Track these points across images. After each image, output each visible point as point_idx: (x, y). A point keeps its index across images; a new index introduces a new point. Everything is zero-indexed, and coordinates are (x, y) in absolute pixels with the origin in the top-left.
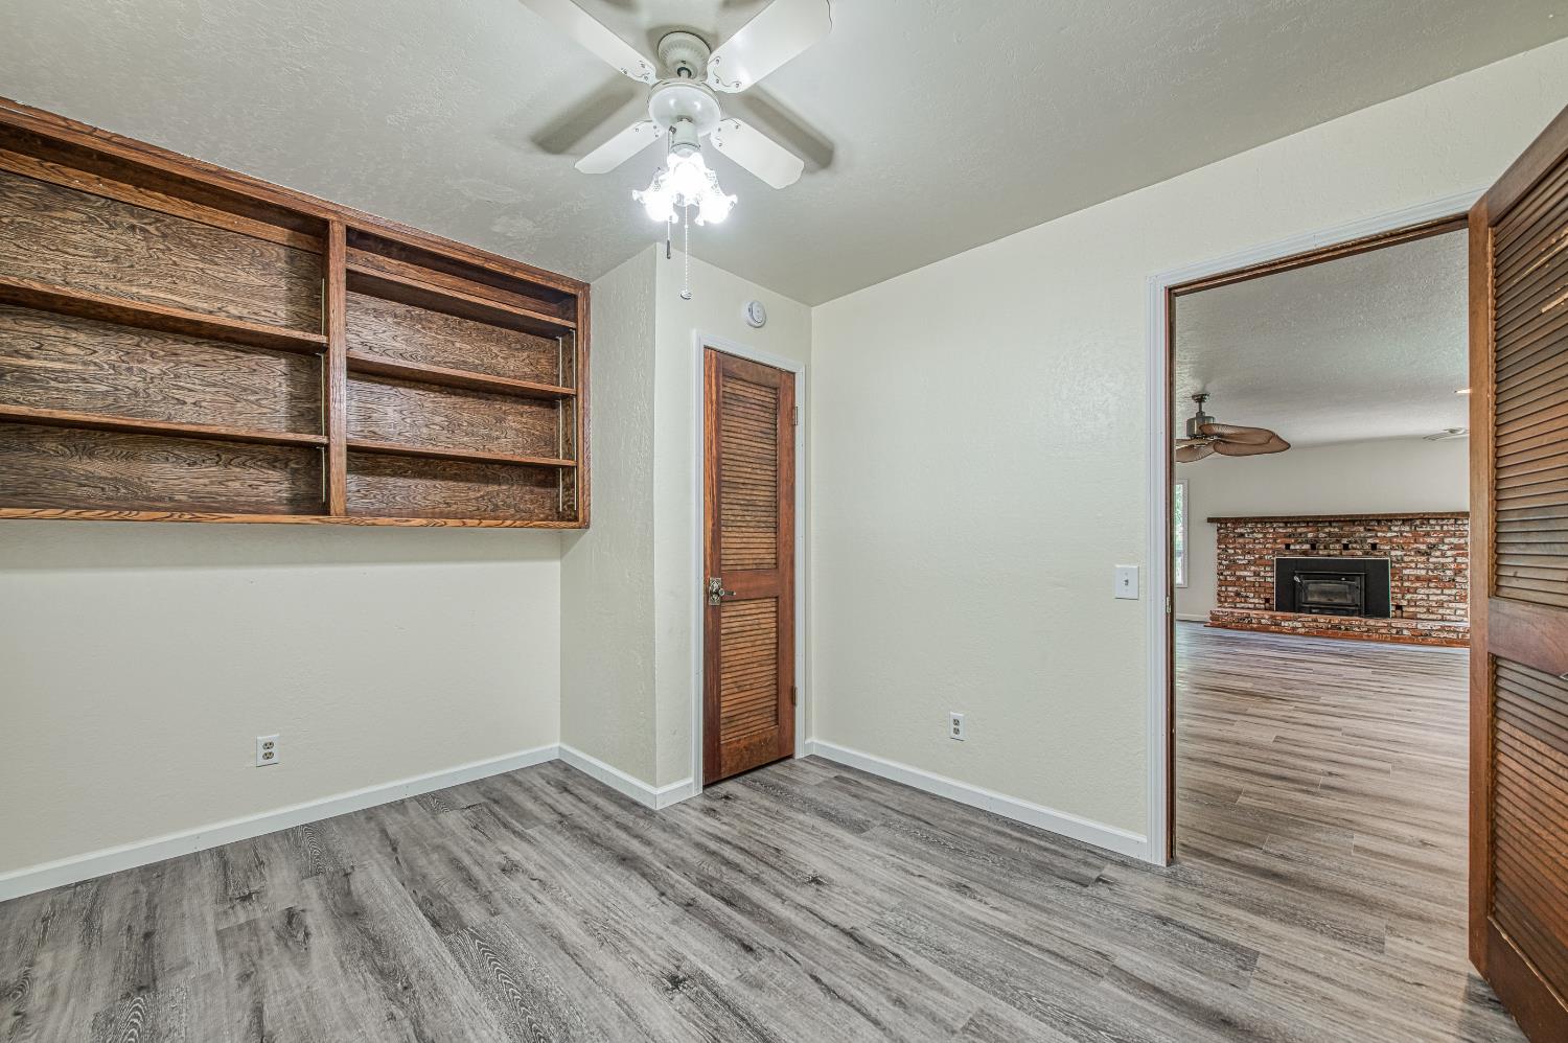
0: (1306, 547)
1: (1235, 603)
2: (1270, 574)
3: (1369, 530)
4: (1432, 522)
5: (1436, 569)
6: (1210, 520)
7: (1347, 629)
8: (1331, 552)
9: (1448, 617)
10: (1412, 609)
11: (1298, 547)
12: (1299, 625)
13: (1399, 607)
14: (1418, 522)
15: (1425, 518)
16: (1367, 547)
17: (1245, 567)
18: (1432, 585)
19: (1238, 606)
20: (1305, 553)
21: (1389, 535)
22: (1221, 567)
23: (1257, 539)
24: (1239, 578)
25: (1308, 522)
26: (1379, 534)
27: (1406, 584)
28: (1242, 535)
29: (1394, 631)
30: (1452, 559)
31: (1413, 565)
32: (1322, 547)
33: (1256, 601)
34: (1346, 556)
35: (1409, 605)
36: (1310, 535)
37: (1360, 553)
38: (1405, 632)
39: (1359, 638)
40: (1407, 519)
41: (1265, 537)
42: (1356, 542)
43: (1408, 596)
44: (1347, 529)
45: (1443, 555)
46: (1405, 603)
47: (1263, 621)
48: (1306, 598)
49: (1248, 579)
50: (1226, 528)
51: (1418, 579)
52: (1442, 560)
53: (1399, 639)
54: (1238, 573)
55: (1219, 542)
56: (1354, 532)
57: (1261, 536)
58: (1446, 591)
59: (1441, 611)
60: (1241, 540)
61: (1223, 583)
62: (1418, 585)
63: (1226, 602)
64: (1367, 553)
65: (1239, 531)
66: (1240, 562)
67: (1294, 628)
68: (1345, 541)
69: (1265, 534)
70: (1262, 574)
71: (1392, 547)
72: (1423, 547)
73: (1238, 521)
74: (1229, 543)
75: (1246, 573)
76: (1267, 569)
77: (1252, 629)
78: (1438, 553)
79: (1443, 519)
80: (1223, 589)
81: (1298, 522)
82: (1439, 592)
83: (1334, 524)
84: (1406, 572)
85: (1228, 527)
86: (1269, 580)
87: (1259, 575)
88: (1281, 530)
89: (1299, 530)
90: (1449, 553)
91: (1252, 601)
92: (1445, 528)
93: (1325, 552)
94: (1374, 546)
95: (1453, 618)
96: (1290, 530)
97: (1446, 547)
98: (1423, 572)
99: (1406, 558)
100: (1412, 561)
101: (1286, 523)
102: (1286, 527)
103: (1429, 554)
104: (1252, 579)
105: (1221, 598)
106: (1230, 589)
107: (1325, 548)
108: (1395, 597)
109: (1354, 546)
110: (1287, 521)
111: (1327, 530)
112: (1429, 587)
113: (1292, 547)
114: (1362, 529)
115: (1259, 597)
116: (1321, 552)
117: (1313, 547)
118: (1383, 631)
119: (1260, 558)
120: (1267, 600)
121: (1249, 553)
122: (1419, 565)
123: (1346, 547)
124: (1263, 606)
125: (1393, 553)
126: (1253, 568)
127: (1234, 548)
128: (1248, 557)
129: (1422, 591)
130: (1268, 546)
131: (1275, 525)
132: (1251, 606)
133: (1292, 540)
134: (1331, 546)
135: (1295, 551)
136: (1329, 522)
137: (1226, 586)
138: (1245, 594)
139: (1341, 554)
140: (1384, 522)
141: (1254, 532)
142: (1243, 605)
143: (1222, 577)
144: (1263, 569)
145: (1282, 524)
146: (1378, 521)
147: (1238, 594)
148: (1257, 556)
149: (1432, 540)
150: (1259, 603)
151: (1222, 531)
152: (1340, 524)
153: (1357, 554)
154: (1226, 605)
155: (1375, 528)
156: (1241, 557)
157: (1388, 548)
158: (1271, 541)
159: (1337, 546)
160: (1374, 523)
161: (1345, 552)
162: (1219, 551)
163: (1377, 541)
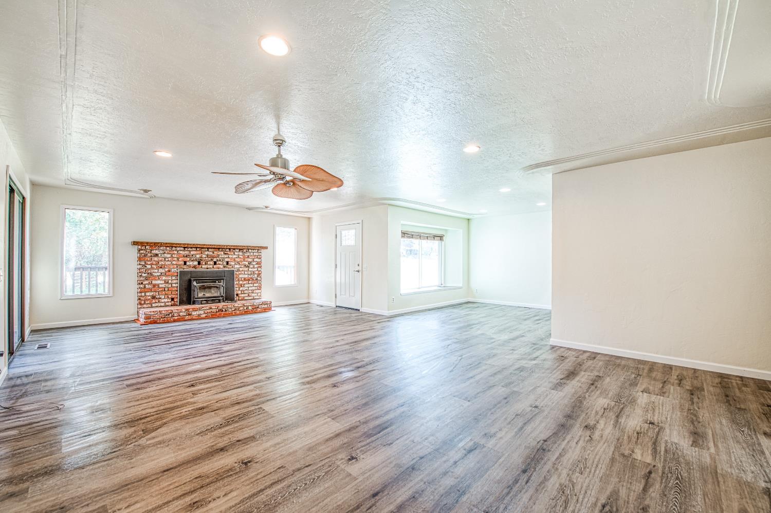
0: (196, 263)
1: (151, 304)
2: (175, 282)
3: (226, 254)
4: (250, 251)
5: (251, 274)
6: (135, 243)
7: (226, 311)
8: (209, 267)
9: (255, 297)
10: (243, 295)
11: (191, 263)
12: (202, 312)
13: (237, 295)
14: (245, 251)
15: (248, 248)
16: (225, 263)
17: (159, 278)
18: (250, 282)
19: (154, 305)
20: (195, 267)
21: (234, 256)
22: (142, 279)
23: (168, 258)
24: (154, 286)
25: (196, 248)
26: (230, 256)
27: (241, 282)
28: (157, 255)
29: (245, 308)
30: (256, 269)
31: (243, 272)
32: (204, 263)
33: (166, 300)
34: (215, 269)
35: (242, 293)
36: (198, 256)
37: (222, 267)
38: (250, 308)
39: (231, 315)
40: (241, 249)
41: (172, 257)
42: (220, 260)
43: (241, 289)
44: (216, 253)
45: (254, 268)
46: (239, 292)
47: (181, 314)
48: (197, 295)
49: (160, 286)
50: (145, 250)
51: (245, 279)
52: (253, 270)
53: (247, 312)
54: (154, 282)
55: (140, 259)
56: (218, 255)
57: (169, 256)
58: (255, 285)
59: (253, 295)
60: (156, 259)
61: (143, 290)
62: (245, 282)
63: (145, 303)
64: (224, 267)
65: (154, 252)
66: (155, 274)
67: (199, 315)
68: (215, 260)
69: (172, 255)
70: (170, 282)
71: (235, 263)
72: (247, 263)
73: (153, 245)
74: (147, 260)
75: (159, 282)
76: (173, 278)
77: (175, 321)
78: (252, 266)
79: (254, 249)
80: (143, 294)
81: (191, 248)
82: (252, 285)
83: (210, 250)
84: (241, 276)
85: (145, 248)
86: (174, 285)
87: (168, 283)
88: (181, 252)
89: (192, 253)
90: (256, 266)
91: (163, 301)
92: (254, 254)
93: (206, 266)
94: (227, 263)
95: (257, 297)
96: (187, 253)
97: (255, 263)
98: (247, 276)
99: (241, 269)
100: (243, 271)
101: (184, 248)
102: (184, 250)
103: (248, 267)
104: (163, 286)
105: (141, 302)
106: (148, 294)
107: (206, 264)
108: (237, 290)
109: (219, 262)
110: (186, 247)
111: (206, 253)
112: (249, 283)
113: (188, 263)
114: (222, 253)
115: (168, 297)
116: (203, 266)
117: (199, 263)
118: (241, 309)
119: (169, 271)
120: (173, 299)
121: (161, 267)
122: (246, 273)
123: (215, 263)
124: (170, 303)
125: (236, 266)
126: (164, 278)
127: (152, 264)
128: (161, 270)
129: (246, 286)
130: (174, 262)
131: (178, 249)
132: (162, 304)
133: (188, 259)
134: (209, 263)
135: (190, 266)
136: (208, 248)
137: (145, 292)
138: (158, 297)
139: (213, 267)
140: (232, 250)
141: (165, 253)
142: (157, 304)
143: (141, 286)
144: (170, 278)
145: (182, 249)
146: (230, 249)
147: (154, 297)
148: (167, 270)
149: (250, 260)
150: (168, 302)
151: (142, 252)
152: (212, 250)
153: (220, 267)
154: (145, 306)
155: (228, 253)
156: (157, 271)
157: (233, 263)
158: (176, 259)
159: (212, 263)
160: (228, 250)
161: (215, 266)
162: (140, 267)
163: (229, 260)
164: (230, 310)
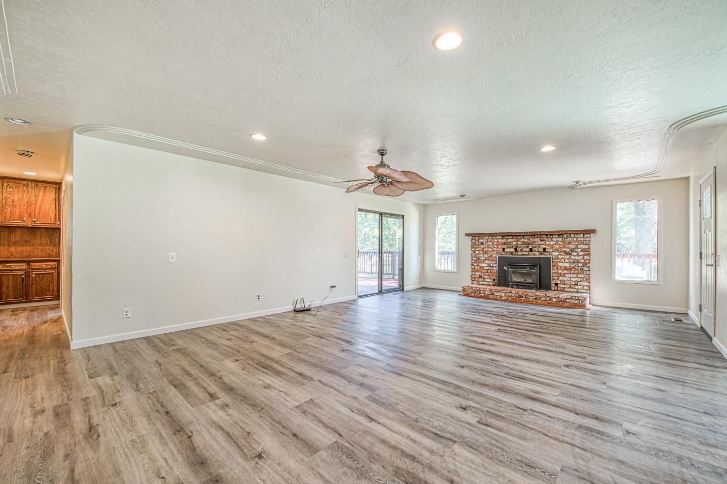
0: (512, 250)
1: (479, 281)
2: (495, 265)
3: (542, 240)
4: (572, 236)
5: (574, 263)
6: (467, 235)
7: (526, 298)
8: (524, 253)
9: (580, 291)
10: (562, 286)
11: (508, 250)
12: (503, 294)
13: (556, 284)
14: (565, 236)
15: (569, 233)
16: (541, 250)
17: (484, 261)
18: (572, 272)
19: (480, 283)
20: (511, 253)
21: (552, 243)
22: (473, 261)
23: (490, 245)
24: (481, 267)
25: (513, 236)
26: (547, 243)
27: (560, 271)
28: (482, 243)
29: (548, 299)
30: (581, 257)
31: (563, 260)
32: (519, 250)
33: (489, 280)
34: (531, 256)
35: (561, 284)
36: (514, 243)
37: (537, 253)
38: (554, 299)
39: (531, 303)
40: (560, 234)
41: (493, 244)
42: (536, 247)
43: (561, 278)
44: (531, 239)
45: (578, 255)
46: (559, 282)
47: (486, 292)
48: (511, 280)
49: (485, 268)
50: (475, 239)
51: (566, 268)
52: (577, 258)
53: (550, 303)
54: (481, 265)
55: (472, 247)
56: (534, 242)
57: (491, 243)
58: (579, 276)
59: (576, 287)
60: (482, 246)
61: (473, 270)
62: (565, 272)
63: (474, 281)
64: (541, 254)
65: (481, 241)
66: (481, 258)
67: (501, 296)
68: (530, 247)
69: (493, 242)
70: (492, 265)
71: (554, 250)
72: (568, 250)
73: (479, 235)
74: (476, 248)
75: (483, 265)
76: (494, 262)
77: (481, 297)
78: (575, 254)
79: (578, 234)
80: (474, 273)
81: (508, 236)
82: (575, 276)
83: (525, 237)
84: (560, 264)
85: (476, 237)
86: (495, 268)
87: (490, 266)
88: (500, 240)
89: (509, 240)
90: (581, 254)
91: (487, 280)
92: (579, 239)
93: (521, 253)
94: (544, 249)
95: (582, 291)
96: (505, 240)
97: (579, 250)
98: (568, 265)
99: (560, 257)
100: (562, 258)
101: (503, 236)
102: (502, 239)
103: (571, 254)
104: (487, 268)
105: (473, 279)
106: (477, 273)
107: (521, 251)
108: (554, 279)
109: (535, 249)
110: (503, 235)
111: (522, 240)
112: (571, 273)
113: (506, 250)
114: (538, 240)
115: (490, 278)
116: (519, 253)
117: (516, 250)
118: (543, 299)
119: (491, 256)
120: (494, 280)
121: (485, 253)
122: (566, 261)
123: (531, 250)
124: (492, 283)
125: (554, 254)
126: (487, 262)
127: (479, 251)
128: (485, 255)
129: (567, 275)
130: (494, 249)
131: (498, 237)
132: (486, 283)
133: (506, 246)
134: (524, 249)
135: (507, 252)
136: (523, 236)
137: (475, 272)
138: (483, 276)
139: (529, 254)
140: (549, 236)
141: (488, 241)
142: (482, 283)
143: (473, 267)
144: (492, 262)
145: (501, 237)
146: (546, 235)
147: (480, 277)
148: (489, 255)
149: (572, 246)
150: (490, 282)
151: (473, 241)
152: (528, 237)
153: (536, 254)
154: (475, 282)
155: (545, 239)
156: (482, 256)
157: (551, 250)
158: (496, 246)
159: (527, 250)
160: (544, 236)
161: (530, 253)
162: (472, 252)
163: (546, 247)
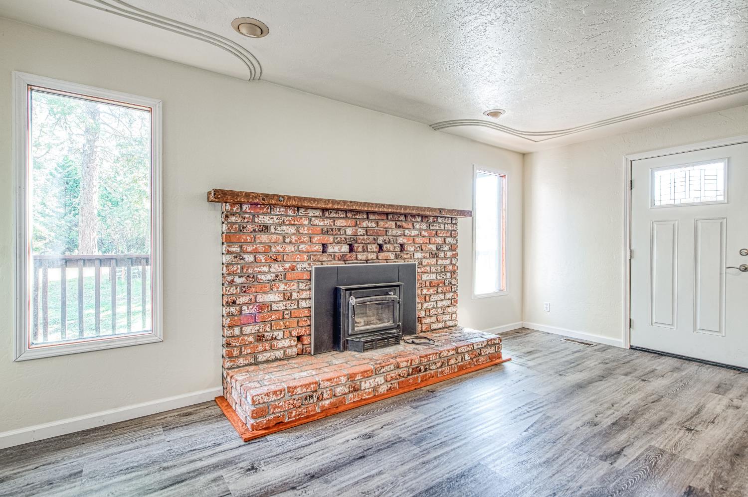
0: (345, 248)
1: (254, 354)
2: (305, 295)
3: (400, 227)
4: (440, 220)
5: (441, 272)
7: (426, 370)
8: (369, 257)
9: (449, 324)
11: (336, 249)
13: (420, 320)
14: (431, 220)
15: (436, 215)
16: (398, 249)
17: (271, 286)
18: (439, 290)
19: (261, 358)
20: (343, 258)
21: (414, 233)
22: (233, 290)
23: (289, 235)
24: (262, 307)
25: (346, 211)
26: (407, 232)
27: (425, 291)
28: (266, 229)
30: (448, 262)
31: (428, 269)
32: (360, 249)
33: (286, 343)
34: (381, 262)
35: (426, 317)
36: (349, 231)
37: (392, 256)
40: (424, 215)
41: (298, 232)
42: (389, 242)
43: (426, 306)
44: (381, 223)
45: (445, 258)
46: (423, 314)
48: (353, 329)
49: (275, 307)
50: (241, 214)
51: (431, 284)
52: (445, 262)
54: (262, 298)
55: (228, 239)
56: (386, 230)
57: (292, 230)
58: (447, 296)
60: (264, 238)
61: (235, 321)
62: (431, 291)
63: (240, 355)
64: (397, 257)
65: (260, 220)
66: (264, 278)
68: (380, 240)
69: (298, 227)
70: (295, 295)
71: (416, 247)
72: (434, 248)
74: (246, 242)
75: (271, 297)
76: (302, 286)
78: (442, 255)
79: (445, 217)
80: (237, 331)
81: (336, 211)
82: (442, 297)
83: (371, 217)
84: (425, 277)
85: (241, 210)
86: (303, 304)
87: (290, 298)
88: (317, 222)
89: (338, 223)
90: (449, 254)
91: (280, 345)
92: (446, 226)
93: (364, 256)
94: (402, 248)
95: (451, 324)
96: (327, 222)
97: (446, 248)
98: (433, 276)
99: (425, 262)
100: (428, 265)
101: (324, 210)
102: (323, 217)
103: (437, 256)
104: (280, 306)
105: (232, 354)
106: (248, 330)
107: (365, 250)
109: (388, 246)
110: (328, 208)
111: (364, 224)
112: (437, 293)
113: (330, 249)
114: (393, 224)
115: (291, 336)
116: (359, 257)
117: (351, 250)
119: (293, 269)
120: (299, 338)
121: (276, 260)
122: (432, 269)
123: (381, 249)
124: (295, 350)
125: (416, 255)
126: (282, 287)
127: (255, 252)
128: (276, 267)
129: (434, 298)
130: (303, 247)
131: (311, 213)
132: (279, 354)
133: (331, 239)
134: (369, 247)
135: (333, 256)
136: (368, 213)
137: (242, 326)
138: (270, 335)
139: (377, 258)
140: (409, 218)
141: (283, 223)
142: (267, 355)
143: (233, 310)
144: (295, 287)
145: (318, 213)
146: (406, 216)
147: (260, 338)
148: (287, 266)
149: (439, 240)
150: (290, 347)
151: (233, 219)
152: (377, 217)
153: (389, 258)
154: (241, 361)
155: (404, 224)
156: (265, 269)
157: (412, 249)
158: (306, 239)
159: (375, 248)
160: (402, 218)
161: (382, 255)
162: (227, 259)
163: (405, 241)
164: (434, 367)
